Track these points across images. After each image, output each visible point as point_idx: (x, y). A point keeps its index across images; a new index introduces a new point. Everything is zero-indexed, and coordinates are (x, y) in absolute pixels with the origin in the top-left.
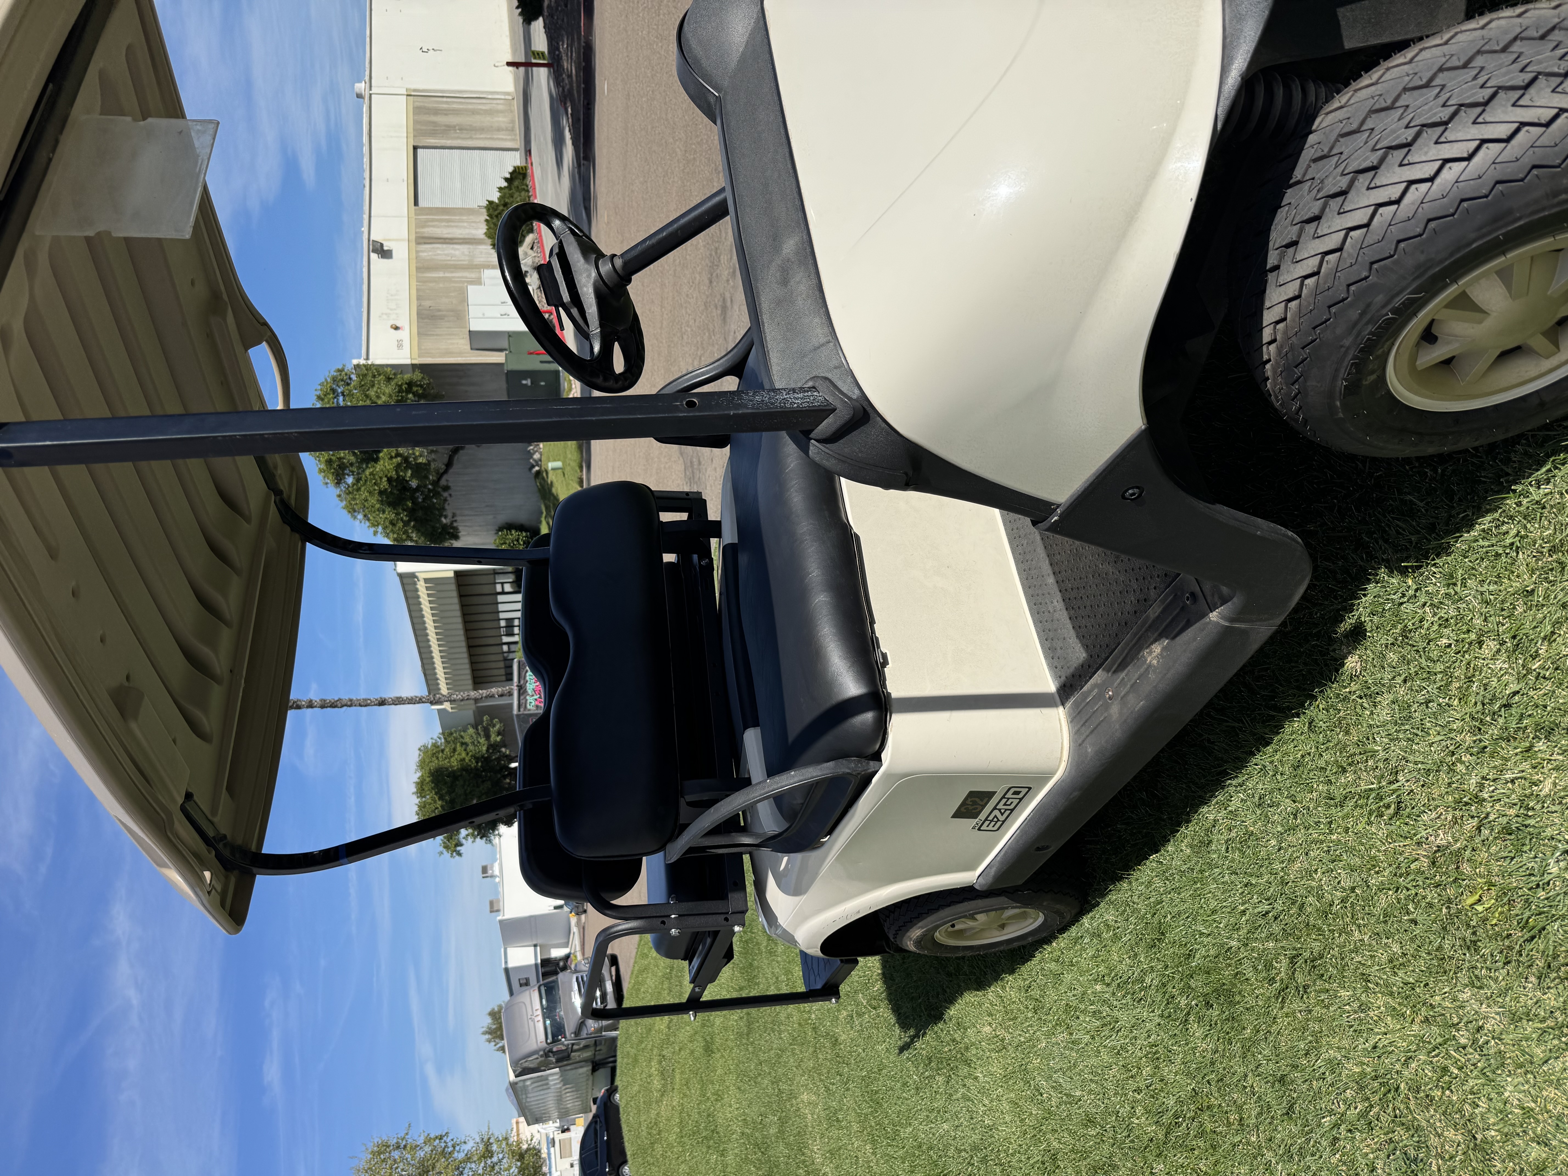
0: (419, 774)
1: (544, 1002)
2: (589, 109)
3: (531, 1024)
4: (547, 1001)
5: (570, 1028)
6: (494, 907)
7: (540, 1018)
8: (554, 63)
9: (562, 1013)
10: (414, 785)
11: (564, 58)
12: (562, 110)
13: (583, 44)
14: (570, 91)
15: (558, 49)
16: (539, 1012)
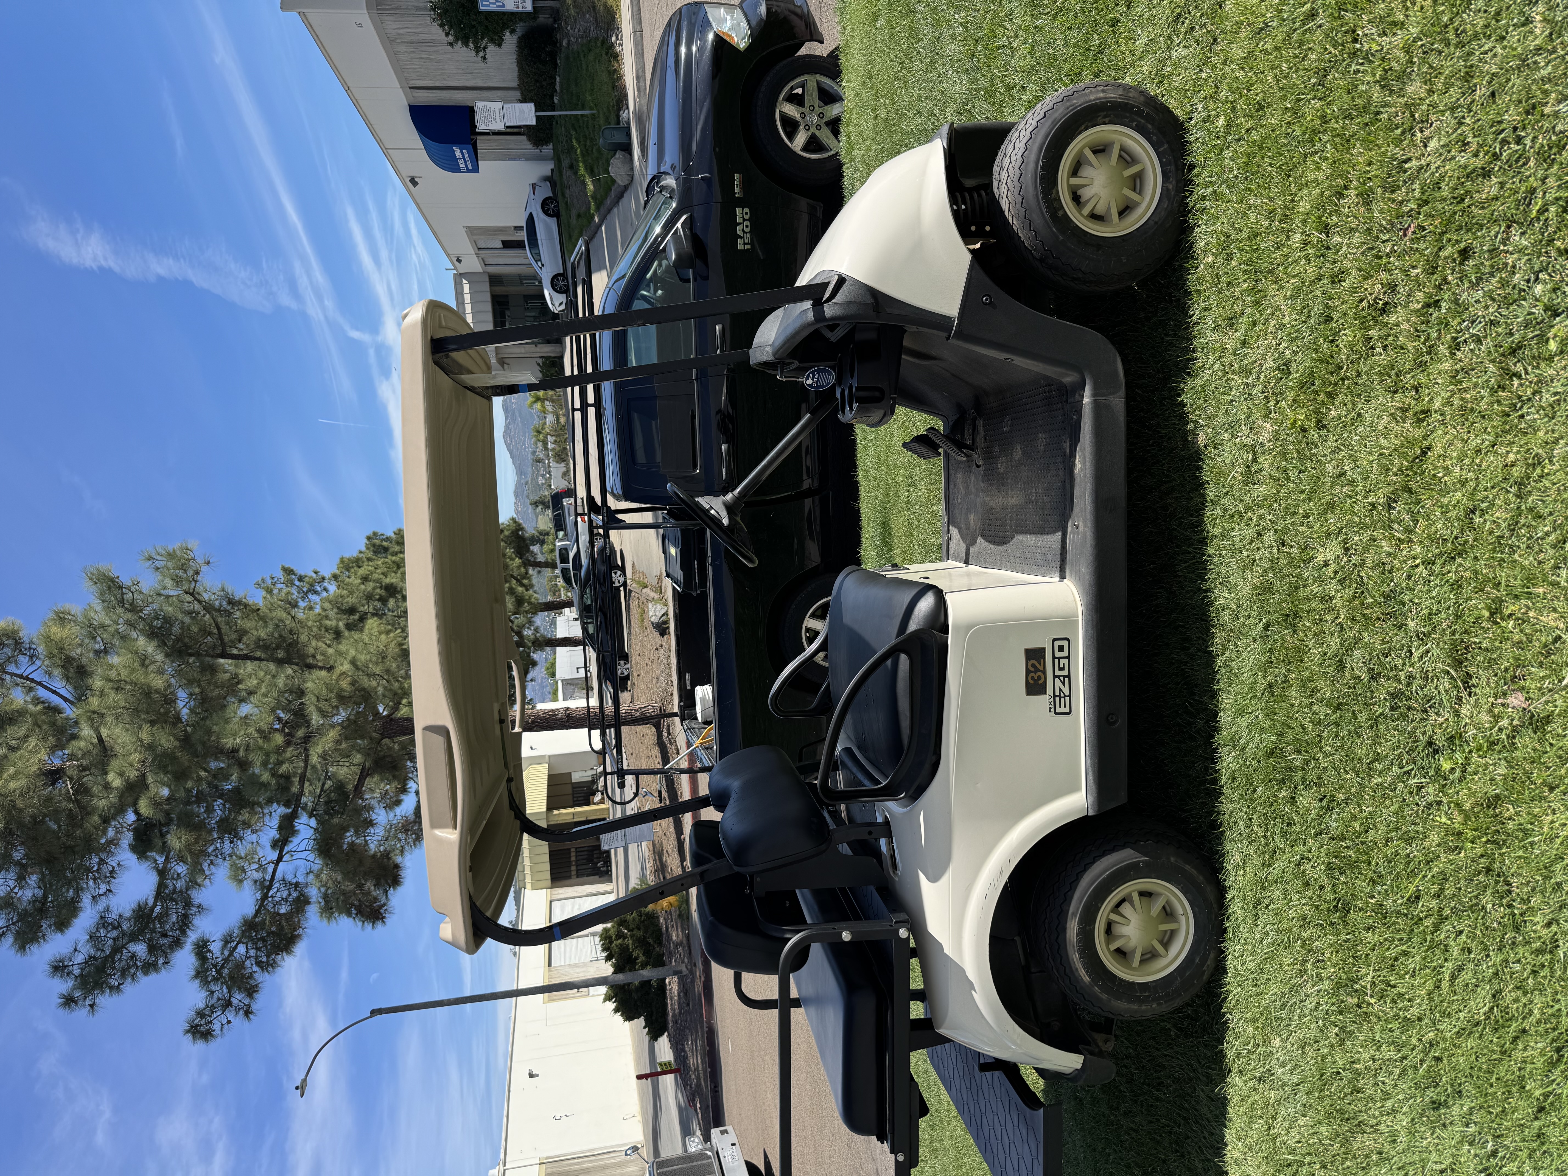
2: (717, 1092)
8: (680, 1068)
11: (689, 1054)
12: (692, 1110)
13: (706, 1029)
14: (699, 1085)
15: (683, 1050)
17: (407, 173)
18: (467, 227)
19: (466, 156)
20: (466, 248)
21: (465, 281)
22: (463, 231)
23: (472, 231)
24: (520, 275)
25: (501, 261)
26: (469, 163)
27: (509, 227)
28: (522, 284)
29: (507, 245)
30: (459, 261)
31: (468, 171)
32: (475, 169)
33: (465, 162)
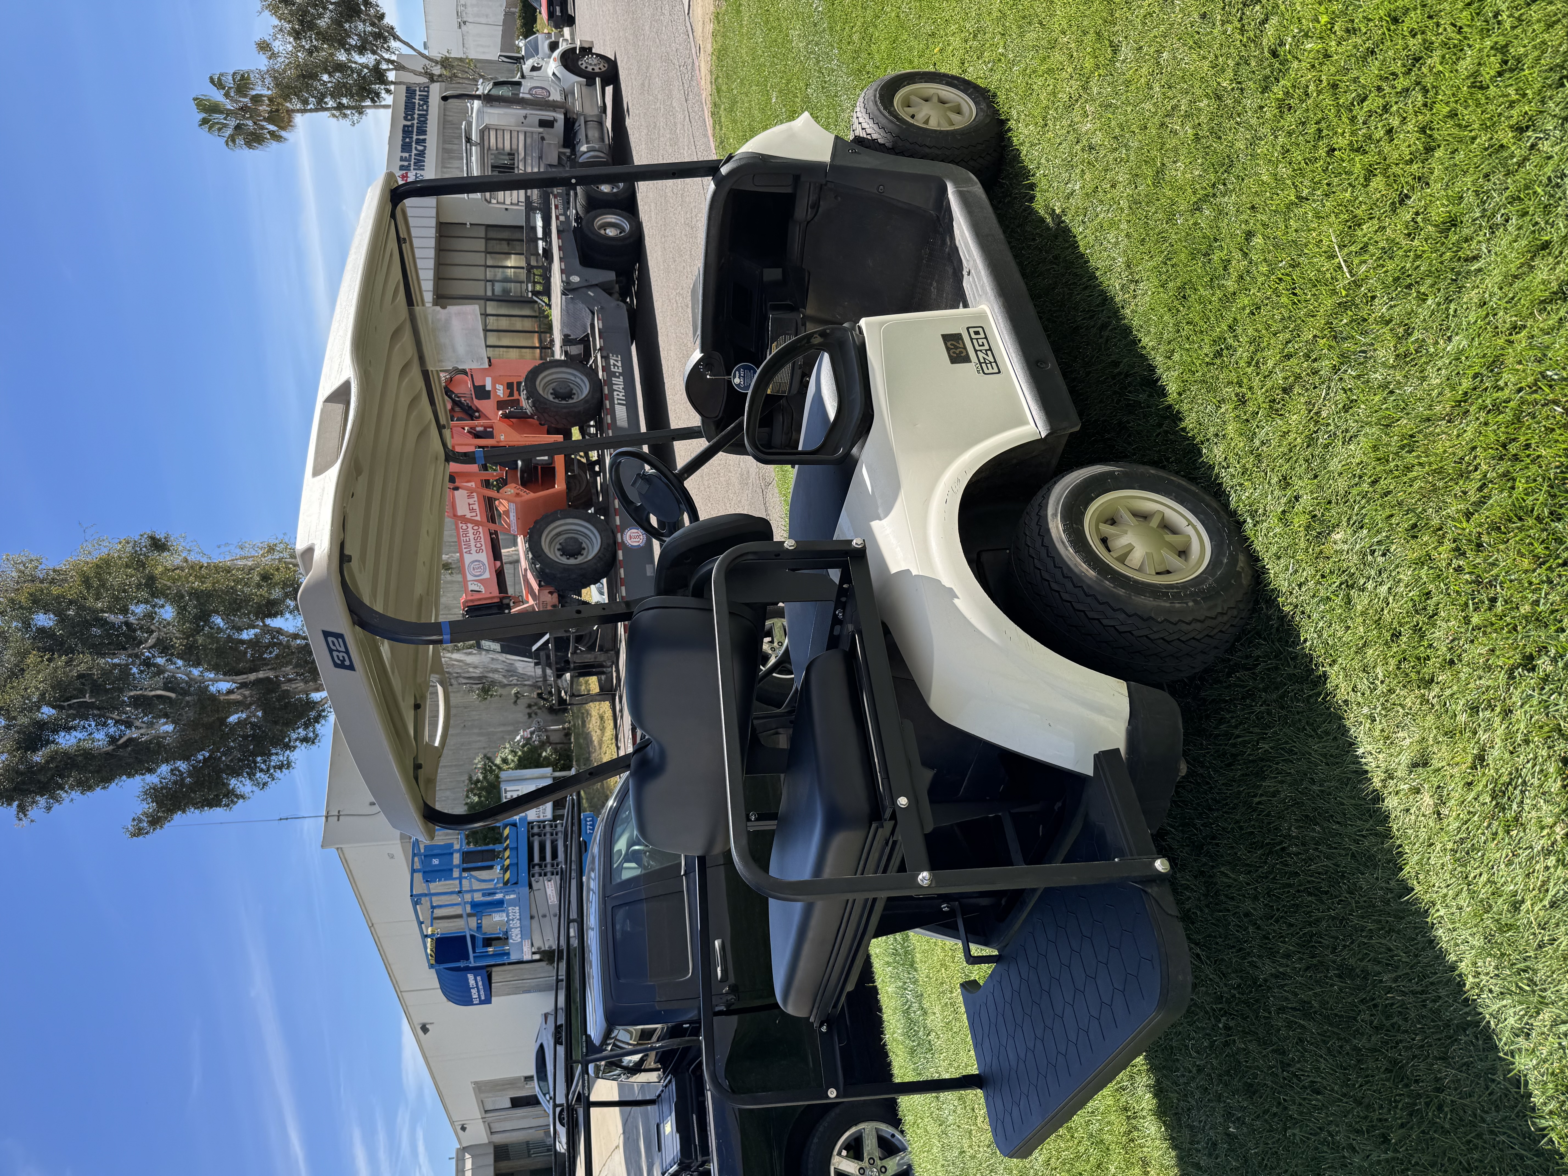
17: (418, 1021)
18: (475, 1083)
19: (480, 983)
20: (471, 1112)
21: (467, 1156)
22: (471, 1087)
23: (481, 1088)
24: (527, 1143)
25: (508, 1126)
26: (482, 992)
27: (518, 1078)
28: (529, 1156)
29: (517, 1103)
30: (463, 1129)
31: (482, 1002)
32: (488, 1001)
33: (478, 991)
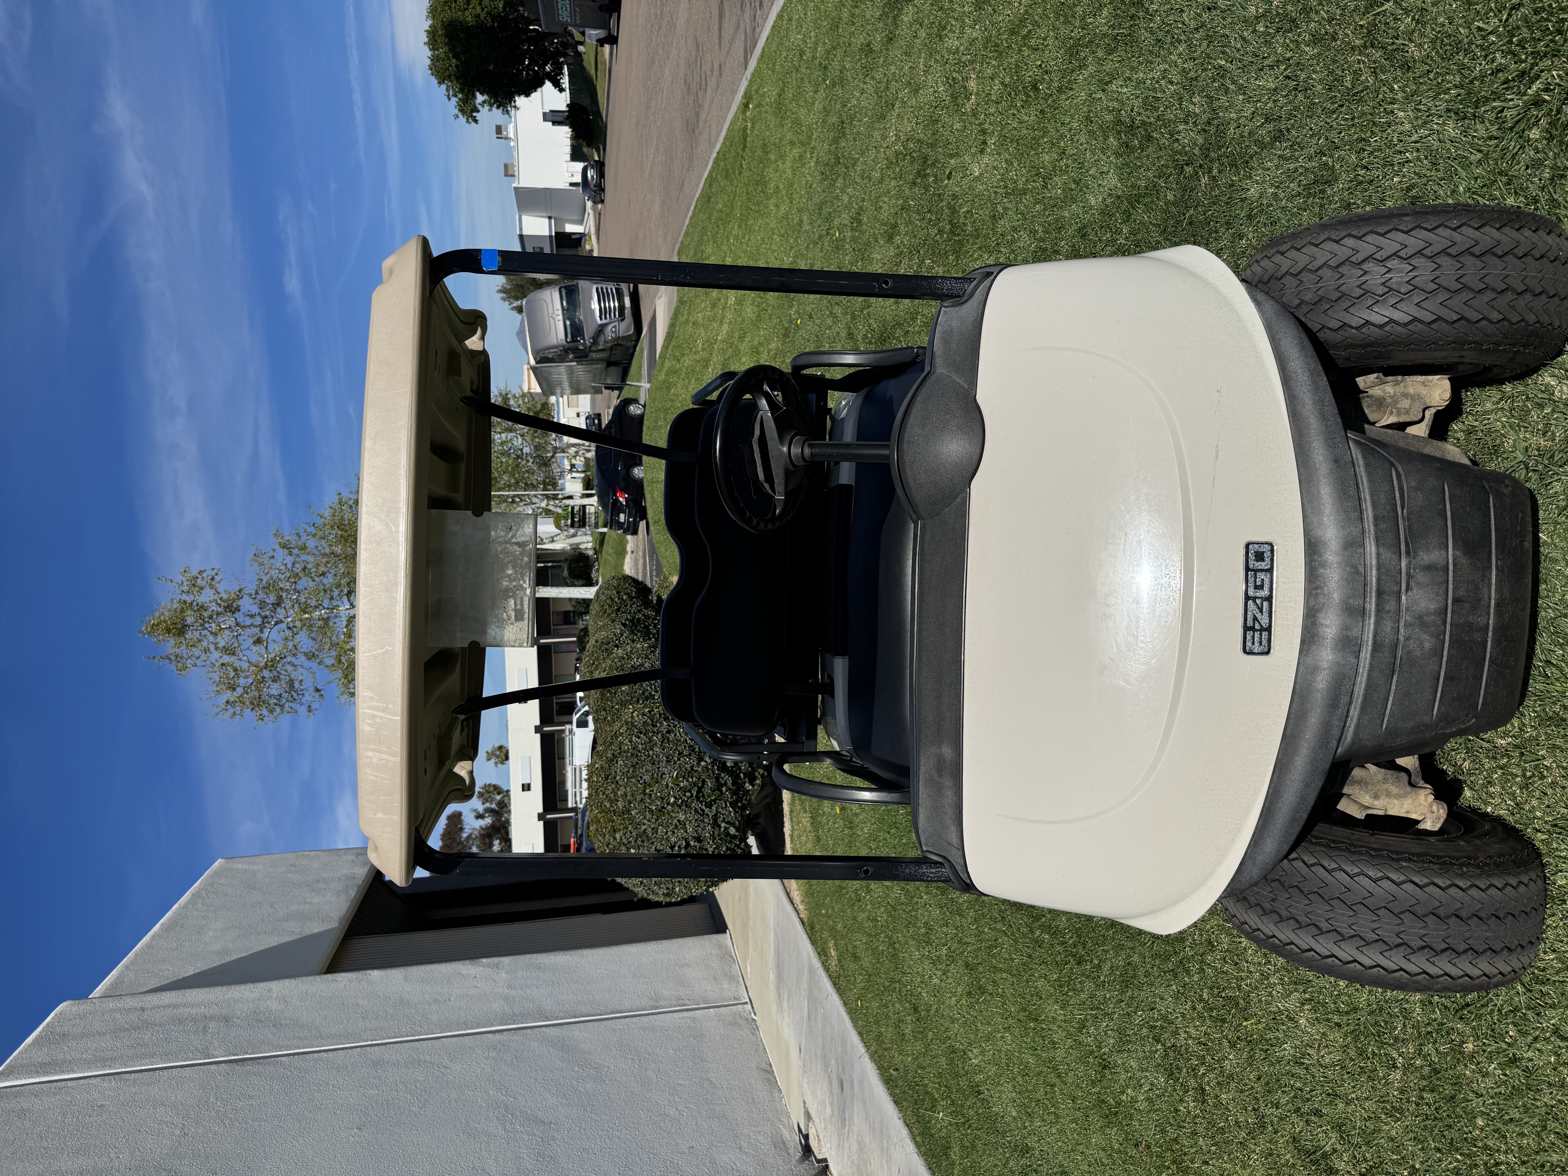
0: (430, 22)
1: (565, 303)
3: (552, 321)
4: (568, 303)
5: (589, 332)
6: (509, 171)
7: (561, 317)
9: (581, 317)
10: (425, 34)
16: (560, 312)
